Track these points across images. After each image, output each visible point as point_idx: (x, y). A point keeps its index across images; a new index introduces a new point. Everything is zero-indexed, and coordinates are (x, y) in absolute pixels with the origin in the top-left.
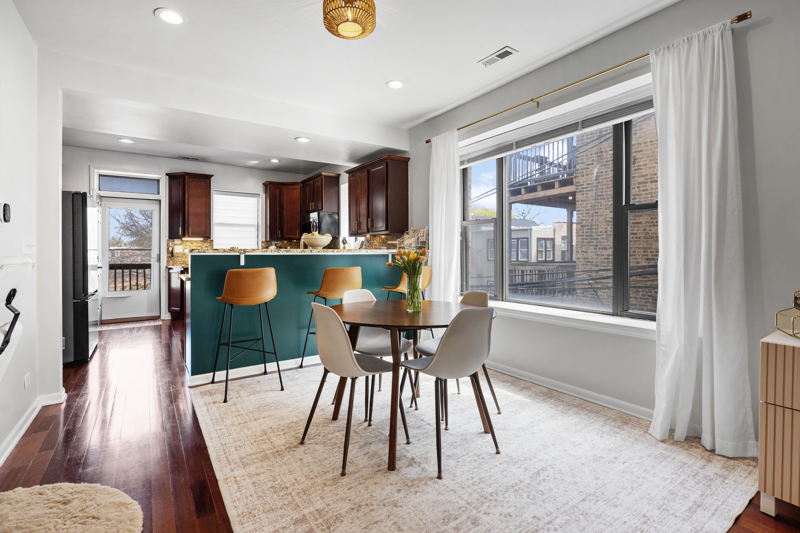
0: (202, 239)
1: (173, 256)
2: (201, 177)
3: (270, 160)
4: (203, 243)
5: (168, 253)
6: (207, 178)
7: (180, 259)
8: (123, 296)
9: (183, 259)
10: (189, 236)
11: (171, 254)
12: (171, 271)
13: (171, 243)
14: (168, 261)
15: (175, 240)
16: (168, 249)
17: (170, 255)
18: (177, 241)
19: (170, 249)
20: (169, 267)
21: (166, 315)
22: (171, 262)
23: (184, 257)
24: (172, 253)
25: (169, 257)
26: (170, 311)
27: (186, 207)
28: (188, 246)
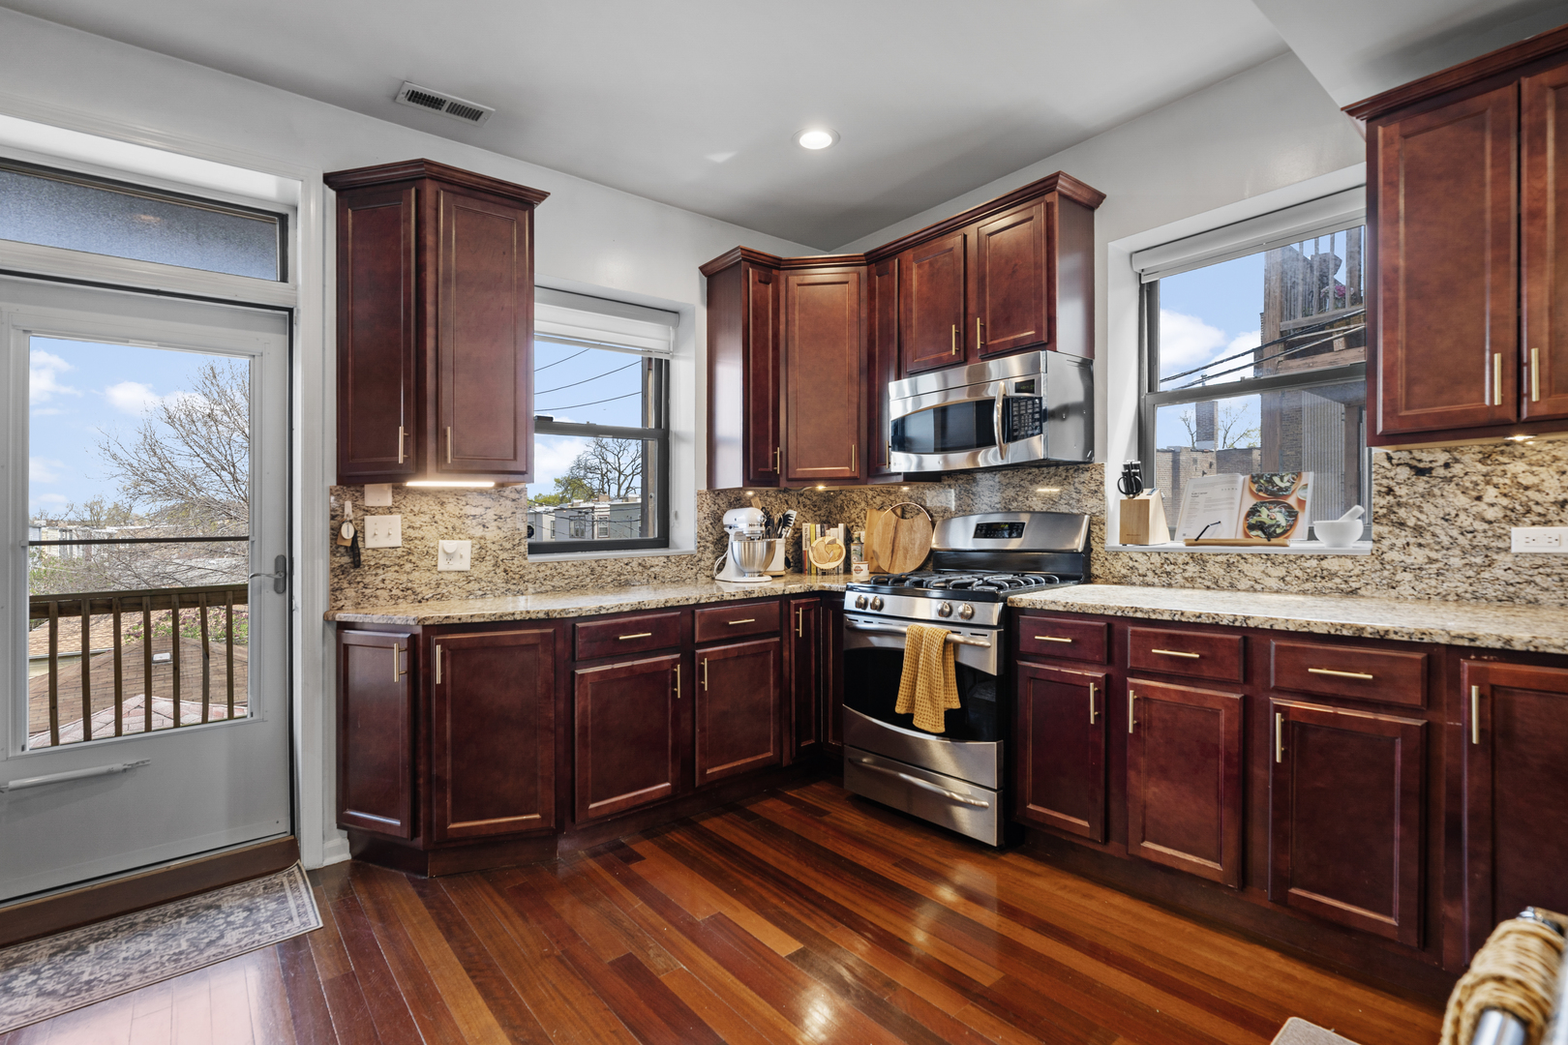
0: (488, 484)
1: (357, 563)
2: (492, 198)
3: (794, 139)
4: (487, 502)
5: (333, 553)
6: (523, 200)
7: (390, 575)
8: (104, 769)
9: (404, 578)
10: (444, 470)
11: (350, 557)
12: (352, 636)
13: (348, 505)
14: (335, 591)
15: (368, 487)
16: (335, 533)
17: (346, 560)
18: (378, 496)
19: (347, 532)
20: (341, 616)
21: (330, 844)
22: (350, 592)
23: (408, 567)
24: (354, 550)
25: (338, 572)
26: (343, 822)
27: (430, 331)
28: (426, 518)
